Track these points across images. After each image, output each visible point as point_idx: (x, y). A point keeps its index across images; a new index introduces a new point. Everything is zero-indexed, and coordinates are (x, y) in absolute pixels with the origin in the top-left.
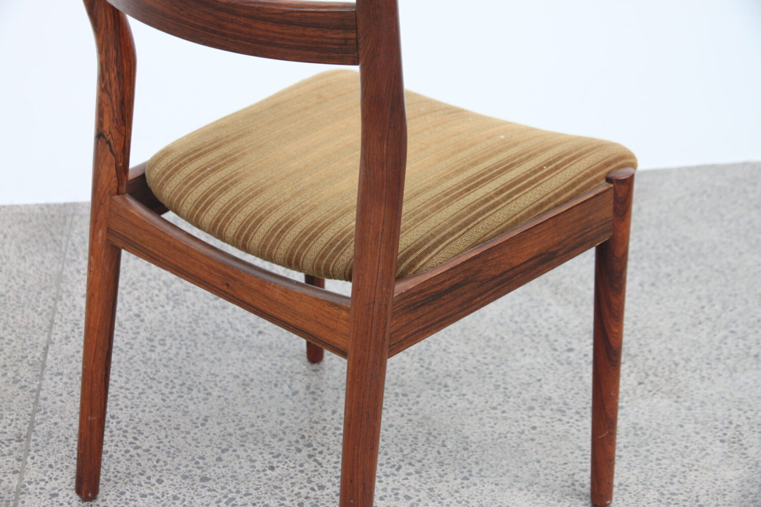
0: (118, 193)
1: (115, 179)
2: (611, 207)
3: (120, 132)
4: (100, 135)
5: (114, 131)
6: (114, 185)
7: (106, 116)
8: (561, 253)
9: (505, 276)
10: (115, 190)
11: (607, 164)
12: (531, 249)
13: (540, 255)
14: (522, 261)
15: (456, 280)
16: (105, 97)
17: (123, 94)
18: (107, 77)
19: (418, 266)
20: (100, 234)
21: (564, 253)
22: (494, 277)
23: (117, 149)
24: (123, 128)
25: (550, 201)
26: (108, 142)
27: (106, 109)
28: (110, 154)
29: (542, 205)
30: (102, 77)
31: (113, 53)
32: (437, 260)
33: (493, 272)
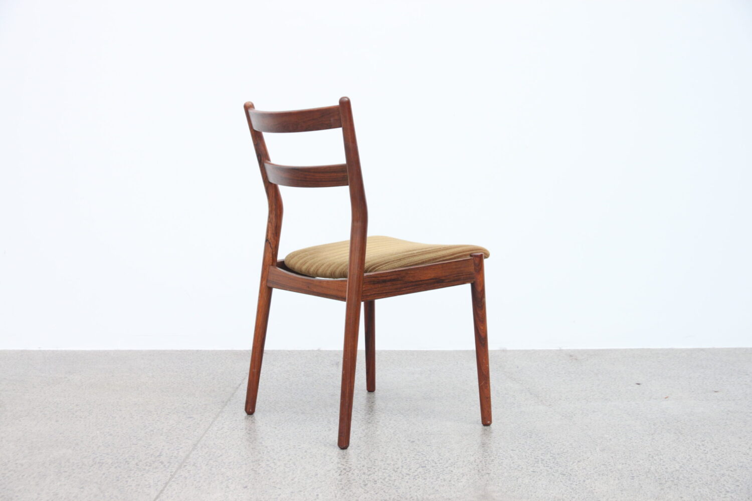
0: (272, 265)
1: (271, 259)
2: (473, 268)
3: (274, 239)
4: (267, 240)
5: (272, 239)
6: (271, 261)
7: (270, 232)
8: (447, 281)
9: (417, 283)
10: (271, 264)
11: (472, 250)
12: (431, 275)
13: (436, 279)
14: (426, 279)
15: (393, 277)
16: (270, 224)
17: (277, 223)
18: (271, 216)
19: (377, 269)
20: (264, 283)
21: (449, 282)
22: (412, 282)
23: (273, 246)
24: (276, 237)
25: (440, 258)
26: (270, 243)
27: (270, 229)
28: (270, 248)
29: (436, 259)
30: (269, 217)
31: (274, 207)
32: (385, 268)
33: (411, 279)
